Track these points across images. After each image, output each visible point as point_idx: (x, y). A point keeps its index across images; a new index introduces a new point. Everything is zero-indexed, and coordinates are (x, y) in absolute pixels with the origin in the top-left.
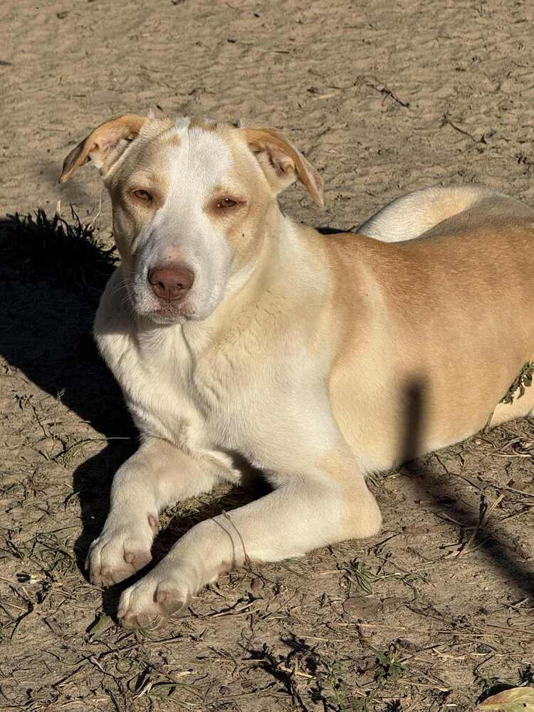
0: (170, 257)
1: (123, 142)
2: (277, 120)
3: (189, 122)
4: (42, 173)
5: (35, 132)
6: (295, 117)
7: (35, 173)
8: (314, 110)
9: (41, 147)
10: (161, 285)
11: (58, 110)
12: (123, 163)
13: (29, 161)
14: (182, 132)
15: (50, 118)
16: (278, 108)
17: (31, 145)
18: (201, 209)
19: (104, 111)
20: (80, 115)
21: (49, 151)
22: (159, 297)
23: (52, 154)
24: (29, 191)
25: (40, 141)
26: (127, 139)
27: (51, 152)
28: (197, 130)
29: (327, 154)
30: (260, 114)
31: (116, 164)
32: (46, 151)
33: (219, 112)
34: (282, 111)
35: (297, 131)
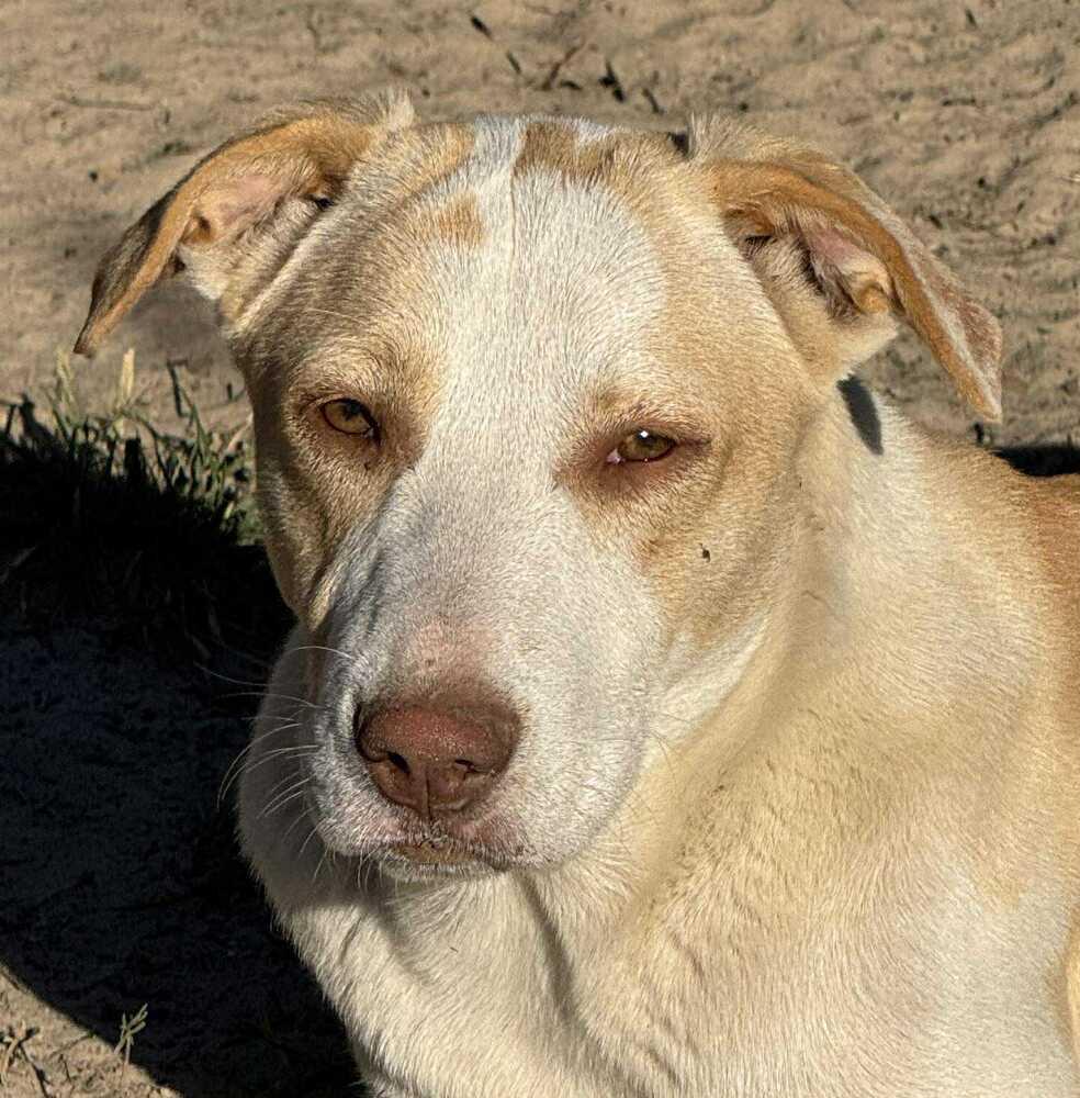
0: (430, 662)
1: (298, 210)
2: (891, 69)
3: (518, 145)
4: (69, 253)
5: (49, 110)
6: (956, 58)
7: (44, 256)
8: (1021, 33)
9: (68, 164)
10: (399, 762)
11: (126, 33)
12: (290, 296)
13: (25, 211)
14: (491, 187)
15: (101, 60)
16: (895, 28)
17: (36, 156)
18: (547, 479)
19: (289, 40)
20: (202, 51)
21: (94, 176)
22: (392, 801)
23: (107, 189)
24: (24, 315)
25: (64, 142)
26: (308, 197)
27: (101, 181)
28: (542, 180)
29: (1067, 188)
30: (832, 47)
31: (266, 296)
32: (83, 177)
33: (688, 40)
34: (911, 37)
35: (960, 107)
